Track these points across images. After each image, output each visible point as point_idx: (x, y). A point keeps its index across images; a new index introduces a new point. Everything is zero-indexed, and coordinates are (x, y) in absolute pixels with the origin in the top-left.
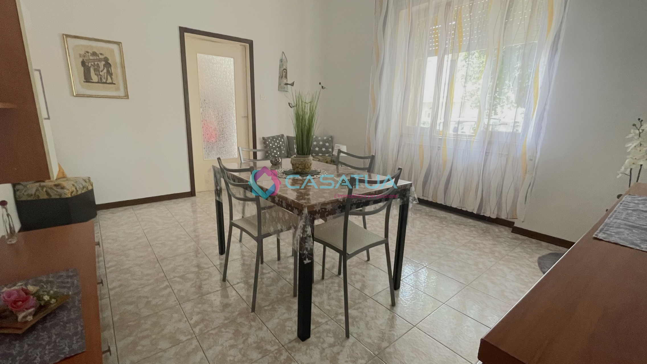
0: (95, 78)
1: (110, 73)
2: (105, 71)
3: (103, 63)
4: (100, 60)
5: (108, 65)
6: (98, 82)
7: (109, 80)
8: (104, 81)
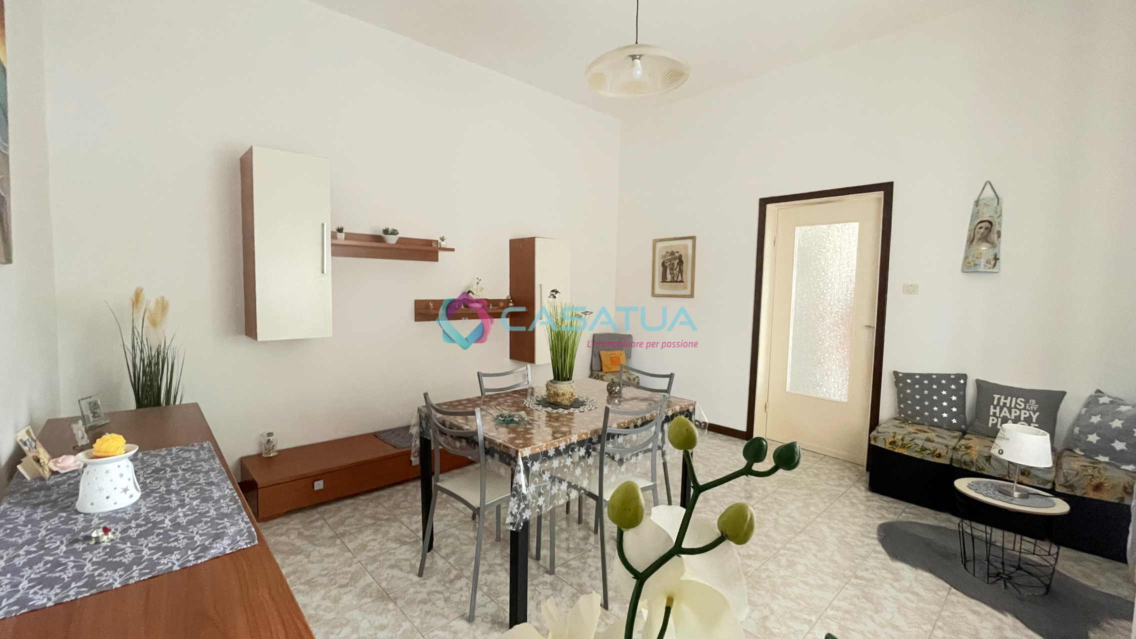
0: (669, 277)
1: (681, 271)
2: (678, 269)
3: (677, 261)
4: (675, 259)
5: (681, 262)
6: (671, 282)
7: (680, 279)
8: (676, 279)
